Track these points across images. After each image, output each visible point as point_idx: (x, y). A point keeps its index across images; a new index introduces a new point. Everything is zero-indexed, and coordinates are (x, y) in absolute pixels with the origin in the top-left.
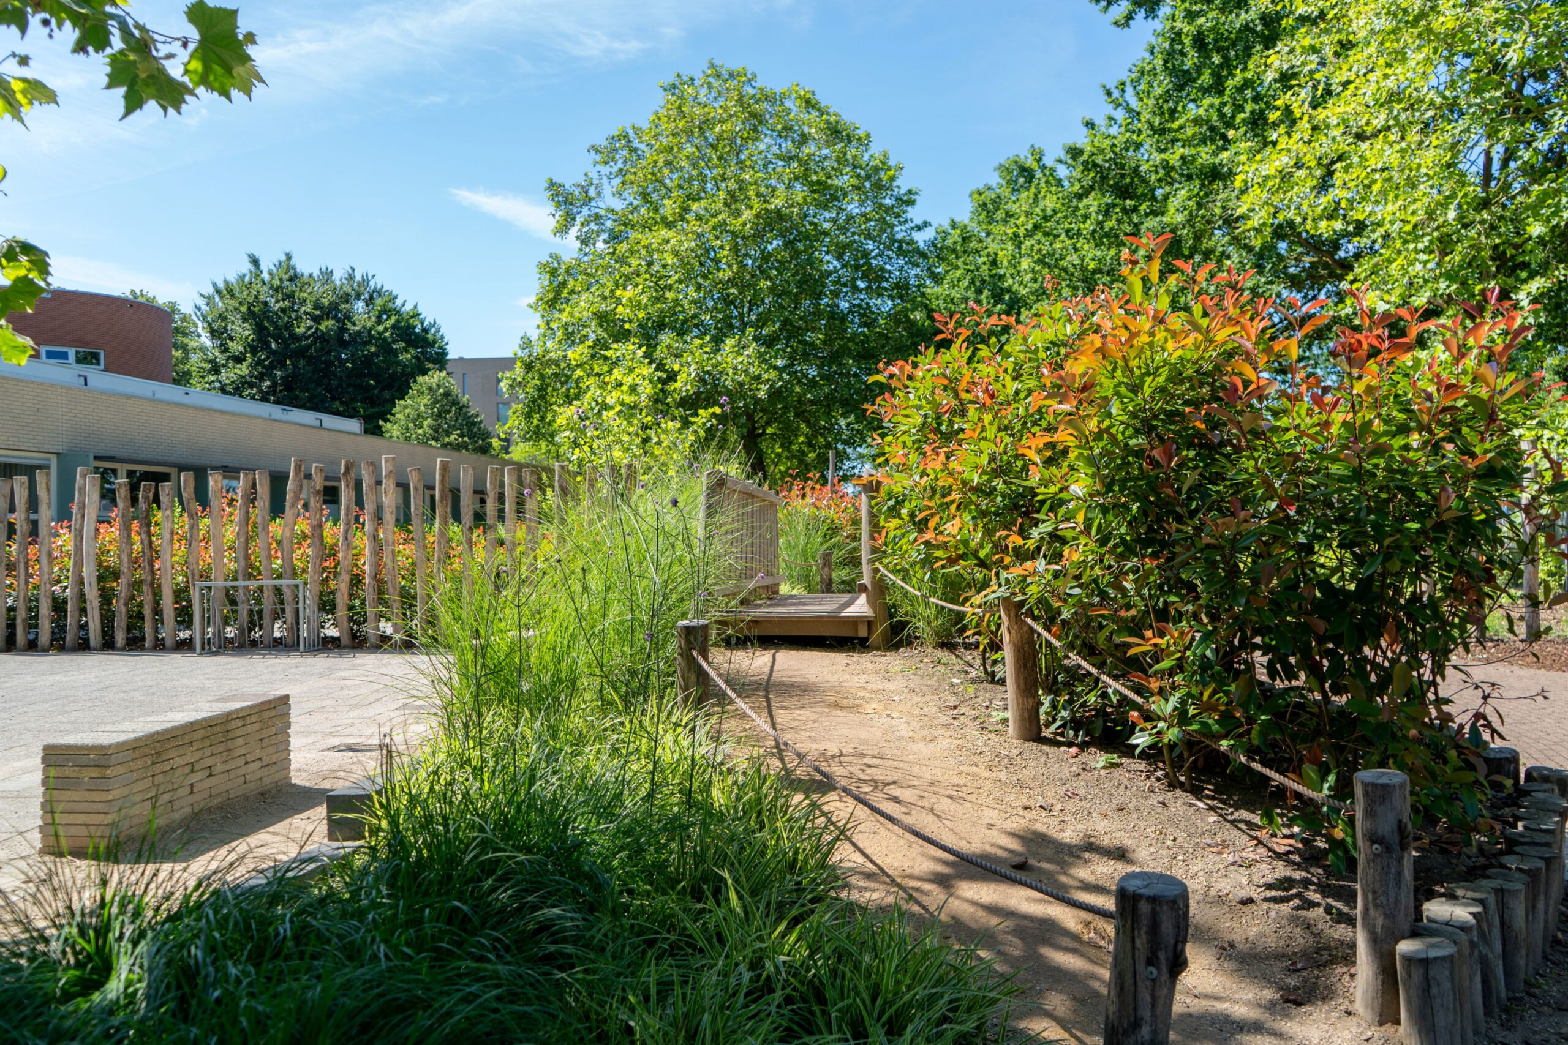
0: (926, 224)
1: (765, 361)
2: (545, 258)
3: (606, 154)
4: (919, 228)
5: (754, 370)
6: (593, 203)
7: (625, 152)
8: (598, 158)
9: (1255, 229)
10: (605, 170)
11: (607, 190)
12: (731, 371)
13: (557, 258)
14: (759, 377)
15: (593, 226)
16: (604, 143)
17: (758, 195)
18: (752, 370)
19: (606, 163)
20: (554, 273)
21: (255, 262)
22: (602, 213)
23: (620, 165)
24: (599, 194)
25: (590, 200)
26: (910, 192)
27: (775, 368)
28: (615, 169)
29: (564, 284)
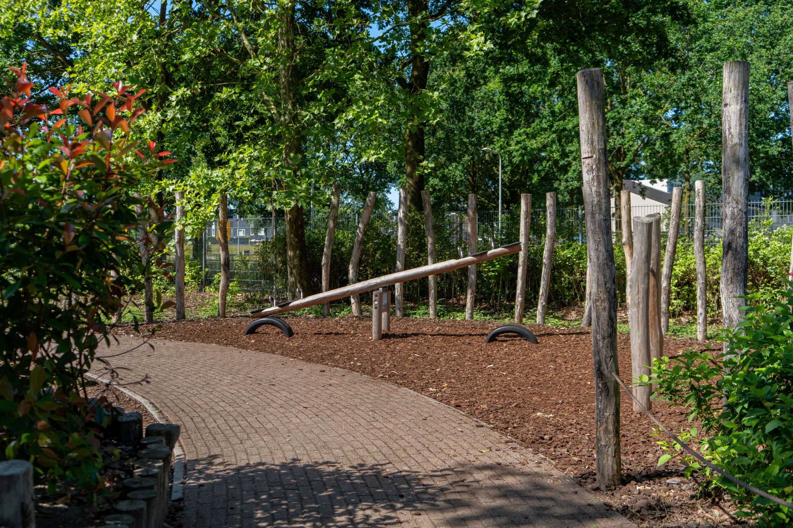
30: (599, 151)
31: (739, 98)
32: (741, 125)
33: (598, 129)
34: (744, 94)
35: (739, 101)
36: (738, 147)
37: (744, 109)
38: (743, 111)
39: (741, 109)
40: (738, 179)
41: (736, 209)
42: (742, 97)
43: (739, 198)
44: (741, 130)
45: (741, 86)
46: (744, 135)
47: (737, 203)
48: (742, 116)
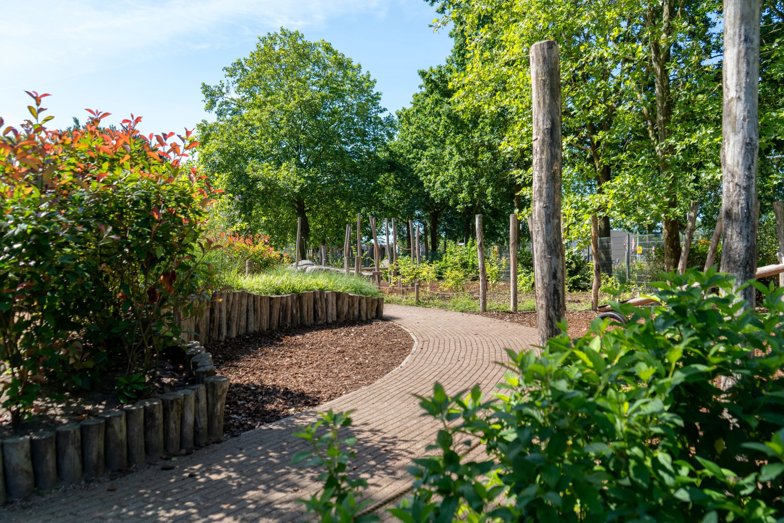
0: (385, 110)
1: (299, 174)
2: (200, 122)
3: (232, 72)
4: (381, 111)
5: (293, 178)
6: (225, 96)
7: (240, 71)
8: (227, 73)
9: (462, 111)
10: (231, 80)
11: (232, 90)
12: (282, 179)
13: (205, 122)
14: (295, 182)
15: (224, 107)
16: (231, 66)
17: (298, 93)
18: (292, 178)
19: (232, 76)
20: (204, 129)
21: (76, 121)
22: (228, 100)
23: (238, 77)
24: (228, 91)
25: (223, 94)
26: (377, 93)
27: (304, 178)
28: (236, 80)
29: (209, 135)
30: (543, 132)
31: (737, 37)
32: (738, 72)
33: (544, 107)
34: (743, 31)
35: (737, 41)
36: (734, 102)
37: (743, 51)
38: (742, 54)
39: (739, 52)
40: (734, 145)
41: (731, 184)
42: (740, 35)
43: (736, 169)
44: (739, 79)
45: (738, 22)
46: (743, 85)
47: (733, 175)
48: (742, 60)
